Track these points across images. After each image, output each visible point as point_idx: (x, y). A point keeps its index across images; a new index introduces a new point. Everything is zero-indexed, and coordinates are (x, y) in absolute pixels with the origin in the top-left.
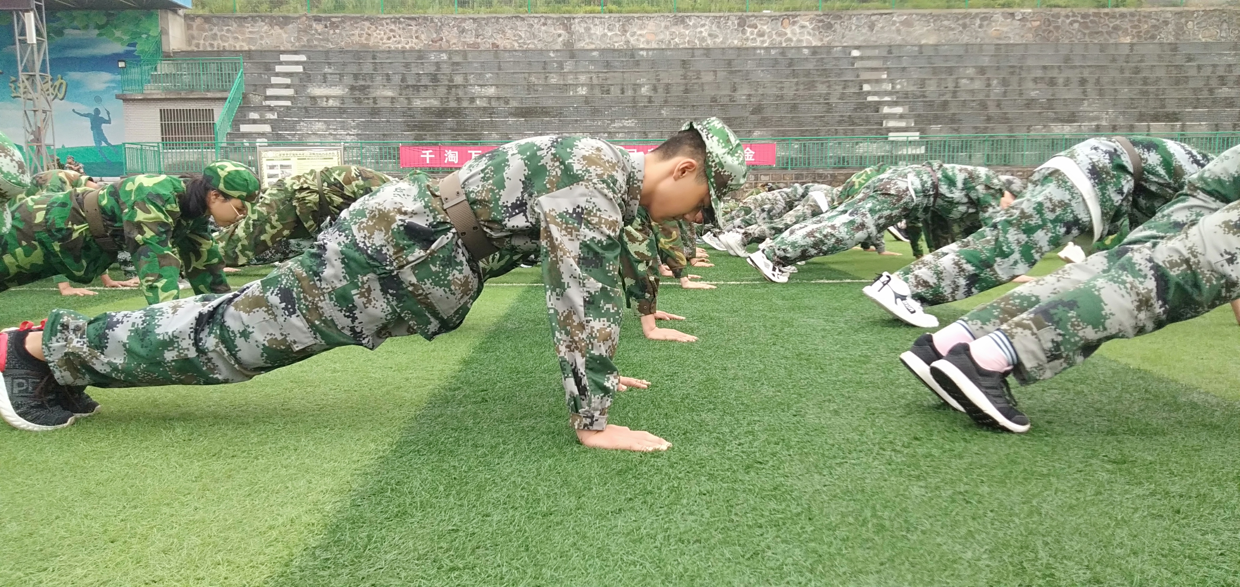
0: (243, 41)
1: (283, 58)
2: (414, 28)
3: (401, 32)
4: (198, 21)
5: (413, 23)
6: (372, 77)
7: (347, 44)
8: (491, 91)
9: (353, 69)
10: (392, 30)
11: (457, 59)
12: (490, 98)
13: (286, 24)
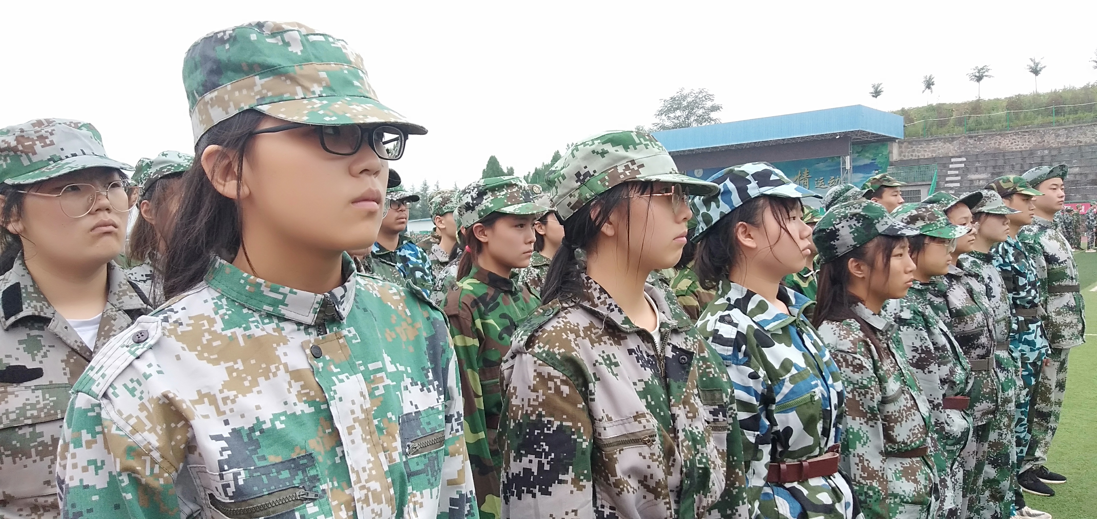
0: (929, 152)
1: (953, 160)
2: (1027, 137)
3: (1019, 139)
4: (905, 144)
5: (1027, 134)
6: (1003, 167)
7: (987, 149)
8: (1077, 170)
9: (992, 163)
10: (1013, 139)
11: (1054, 153)
12: (1075, 175)
13: (953, 141)
